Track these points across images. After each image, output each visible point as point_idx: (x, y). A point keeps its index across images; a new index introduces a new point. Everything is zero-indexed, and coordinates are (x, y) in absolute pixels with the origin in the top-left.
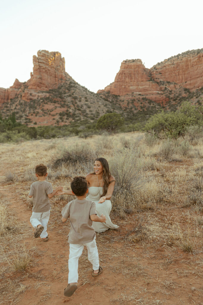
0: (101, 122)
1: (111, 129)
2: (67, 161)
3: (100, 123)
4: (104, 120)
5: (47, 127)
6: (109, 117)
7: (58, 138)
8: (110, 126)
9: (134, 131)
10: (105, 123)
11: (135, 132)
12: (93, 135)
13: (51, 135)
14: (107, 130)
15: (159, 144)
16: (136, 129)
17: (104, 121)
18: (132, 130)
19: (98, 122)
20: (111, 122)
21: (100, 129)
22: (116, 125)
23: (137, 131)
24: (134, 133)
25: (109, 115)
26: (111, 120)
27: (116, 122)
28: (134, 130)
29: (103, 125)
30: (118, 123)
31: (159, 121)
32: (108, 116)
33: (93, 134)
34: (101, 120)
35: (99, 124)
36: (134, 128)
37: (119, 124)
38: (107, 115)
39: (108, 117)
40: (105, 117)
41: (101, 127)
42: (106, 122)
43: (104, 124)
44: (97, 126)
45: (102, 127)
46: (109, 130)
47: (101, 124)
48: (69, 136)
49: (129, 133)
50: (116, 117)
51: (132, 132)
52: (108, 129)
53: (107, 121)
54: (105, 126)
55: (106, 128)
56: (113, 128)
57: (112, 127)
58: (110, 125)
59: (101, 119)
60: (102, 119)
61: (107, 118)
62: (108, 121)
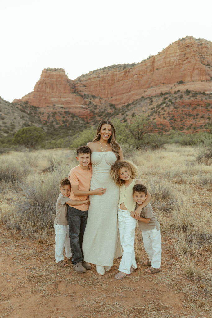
0: (19, 136)
1: (30, 144)
3: (18, 138)
4: (23, 134)
8: (29, 142)
9: (56, 148)
10: (24, 138)
11: (58, 149)
12: (11, 152)
14: (26, 146)
16: (59, 146)
17: (23, 135)
18: (55, 146)
19: (16, 137)
20: (31, 136)
21: (17, 144)
22: (37, 141)
23: (60, 148)
24: (56, 150)
25: (28, 129)
26: (31, 134)
27: (36, 137)
28: (57, 146)
29: (22, 139)
30: (39, 138)
31: (88, 138)
32: (28, 130)
33: (10, 150)
34: (19, 134)
36: (57, 145)
37: (40, 139)
39: (28, 131)
40: (24, 130)
41: (19, 142)
42: (25, 137)
43: (22, 138)
44: (14, 140)
45: (20, 142)
46: (28, 146)
47: (19, 139)
49: (51, 150)
50: (37, 132)
51: (55, 149)
52: (28, 144)
53: (26, 135)
54: (23, 141)
55: (24, 144)
56: (33, 143)
57: (32, 143)
58: (30, 140)
59: (19, 133)
60: (20, 133)
61: (27, 132)
62: (27, 136)
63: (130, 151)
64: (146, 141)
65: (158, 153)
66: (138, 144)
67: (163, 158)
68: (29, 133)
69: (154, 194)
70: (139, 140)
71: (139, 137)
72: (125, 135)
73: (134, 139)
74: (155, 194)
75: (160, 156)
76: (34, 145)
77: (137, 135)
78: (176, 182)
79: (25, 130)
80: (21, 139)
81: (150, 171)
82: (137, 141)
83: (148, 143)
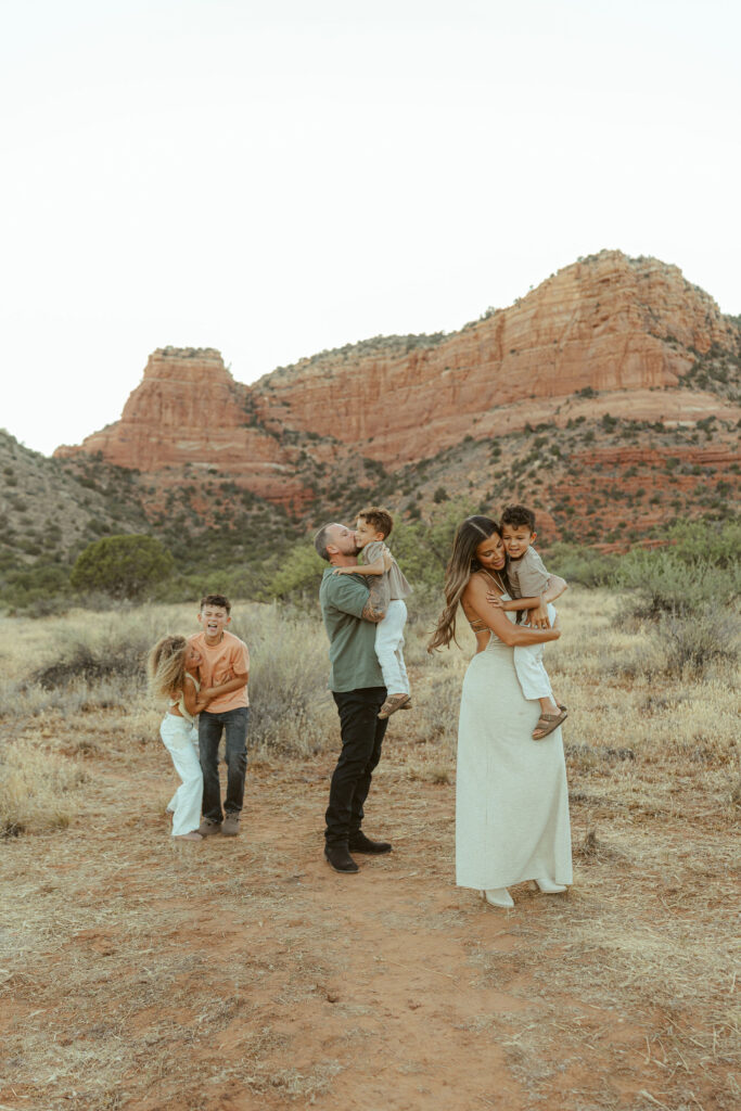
0: (91, 564)
1: (125, 587)
2: (80, 670)
3: (86, 569)
4: (103, 556)
6: (122, 547)
8: (122, 580)
10: (105, 570)
12: (73, 610)
14: (112, 594)
17: (102, 562)
19: (81, 565)
20: (126, 564)
21: (84, 589)
22: (145, 578)
25: (119, 540)
26: (128, 558)
27: (144, 566)
29: (99, 574)
30: (152, 569)
32: (117, 544)
33: (71, 606)
34: (91, 558)
35: (82, 570)
37: (155, 572)
38: (114, 541)
39: (117, 549)
40: (107, 546)
41: (90, 582)
42: (109, 566)
43: (100, 570)
44: (77, 577)
45: (95, 582)
46: (118, 593)
47: (89, 572)
49: (188, 604)
50: (146, 549)
52: (117, 588)
53: (113, 560)
54: (103, 578)
55: (107, 587)
56: (135, 585)
57: (130, 585)
58: (123, 575)
59: (90, 555)
60: (94, 553)
61: (114, 551)
62: (115, 563)
63: (431, 602)
68: (123, 552)
72: (415, 558)
76: (137, 589)
79: (111, 546)
80: (96, 573)
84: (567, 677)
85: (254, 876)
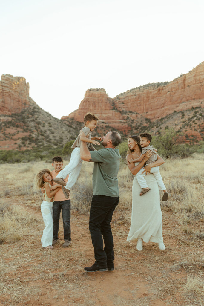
0: (68, 148)
3: (66, 149)
5: (9, 151)
7: (23, 162)
13: (14, 160)
15: (125, 168)
19: (64, 148)
21: (66, 155)
29: (70, 151)
31: (125, 149)
34: (68, 146)
41: (67, 153)
44: (64, 151)
45: (69, 153)
48: (35, 161)
64: (174, 150)
65: (186, 161)
66: (168, 153)
67: (189, 164)
69: (173, 189)
70: (169, 150)
71: (168, 148)
72: (156, 146)
73: (164, 149)
74: (175, 190)
75: (186, 163)
77: (167, 146)
78: (194, 183)
81: (176, 175)
82: (166, 151)
83: (177, 152)
84: (202, 185)
85: (72, 269)
